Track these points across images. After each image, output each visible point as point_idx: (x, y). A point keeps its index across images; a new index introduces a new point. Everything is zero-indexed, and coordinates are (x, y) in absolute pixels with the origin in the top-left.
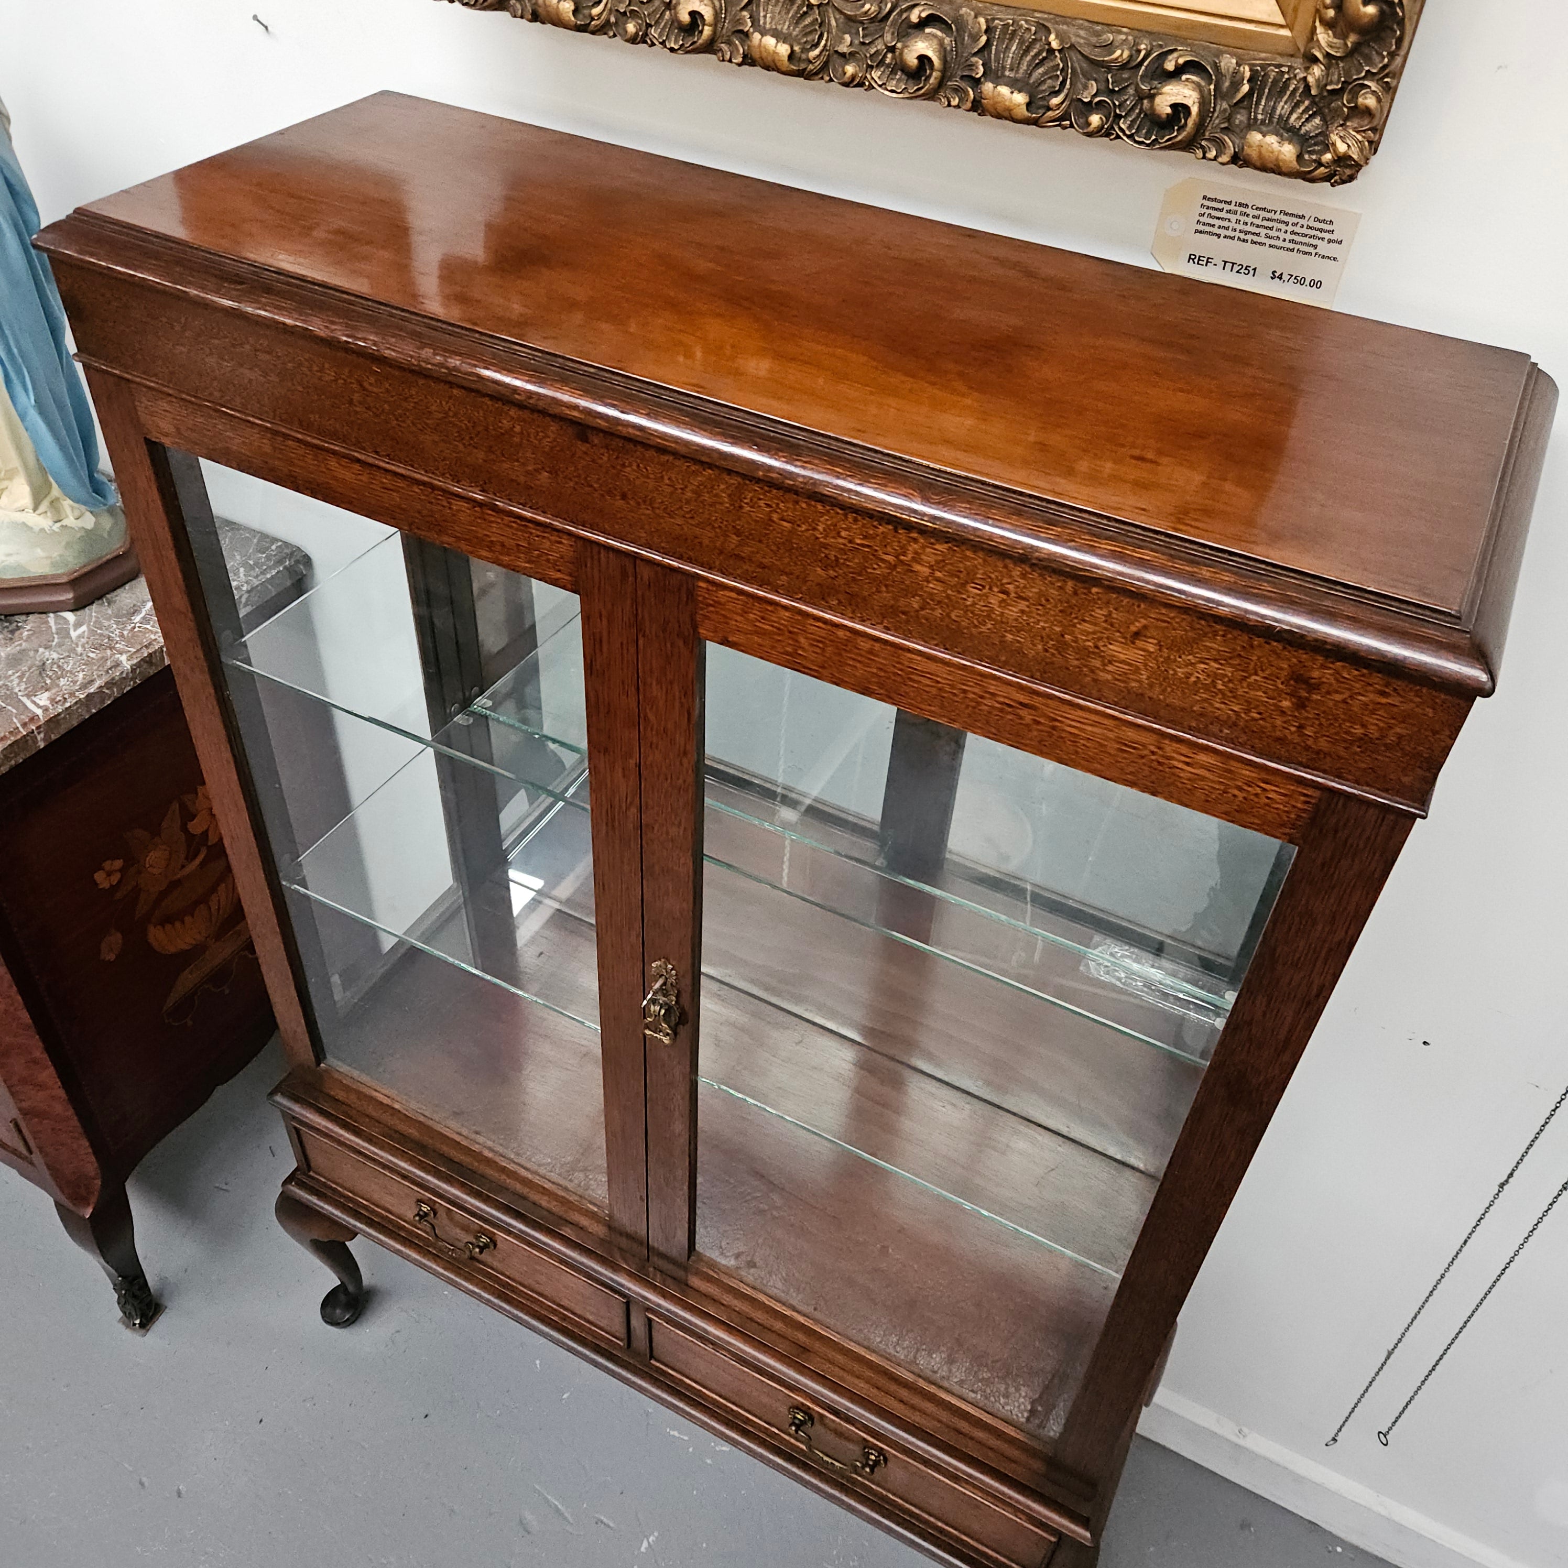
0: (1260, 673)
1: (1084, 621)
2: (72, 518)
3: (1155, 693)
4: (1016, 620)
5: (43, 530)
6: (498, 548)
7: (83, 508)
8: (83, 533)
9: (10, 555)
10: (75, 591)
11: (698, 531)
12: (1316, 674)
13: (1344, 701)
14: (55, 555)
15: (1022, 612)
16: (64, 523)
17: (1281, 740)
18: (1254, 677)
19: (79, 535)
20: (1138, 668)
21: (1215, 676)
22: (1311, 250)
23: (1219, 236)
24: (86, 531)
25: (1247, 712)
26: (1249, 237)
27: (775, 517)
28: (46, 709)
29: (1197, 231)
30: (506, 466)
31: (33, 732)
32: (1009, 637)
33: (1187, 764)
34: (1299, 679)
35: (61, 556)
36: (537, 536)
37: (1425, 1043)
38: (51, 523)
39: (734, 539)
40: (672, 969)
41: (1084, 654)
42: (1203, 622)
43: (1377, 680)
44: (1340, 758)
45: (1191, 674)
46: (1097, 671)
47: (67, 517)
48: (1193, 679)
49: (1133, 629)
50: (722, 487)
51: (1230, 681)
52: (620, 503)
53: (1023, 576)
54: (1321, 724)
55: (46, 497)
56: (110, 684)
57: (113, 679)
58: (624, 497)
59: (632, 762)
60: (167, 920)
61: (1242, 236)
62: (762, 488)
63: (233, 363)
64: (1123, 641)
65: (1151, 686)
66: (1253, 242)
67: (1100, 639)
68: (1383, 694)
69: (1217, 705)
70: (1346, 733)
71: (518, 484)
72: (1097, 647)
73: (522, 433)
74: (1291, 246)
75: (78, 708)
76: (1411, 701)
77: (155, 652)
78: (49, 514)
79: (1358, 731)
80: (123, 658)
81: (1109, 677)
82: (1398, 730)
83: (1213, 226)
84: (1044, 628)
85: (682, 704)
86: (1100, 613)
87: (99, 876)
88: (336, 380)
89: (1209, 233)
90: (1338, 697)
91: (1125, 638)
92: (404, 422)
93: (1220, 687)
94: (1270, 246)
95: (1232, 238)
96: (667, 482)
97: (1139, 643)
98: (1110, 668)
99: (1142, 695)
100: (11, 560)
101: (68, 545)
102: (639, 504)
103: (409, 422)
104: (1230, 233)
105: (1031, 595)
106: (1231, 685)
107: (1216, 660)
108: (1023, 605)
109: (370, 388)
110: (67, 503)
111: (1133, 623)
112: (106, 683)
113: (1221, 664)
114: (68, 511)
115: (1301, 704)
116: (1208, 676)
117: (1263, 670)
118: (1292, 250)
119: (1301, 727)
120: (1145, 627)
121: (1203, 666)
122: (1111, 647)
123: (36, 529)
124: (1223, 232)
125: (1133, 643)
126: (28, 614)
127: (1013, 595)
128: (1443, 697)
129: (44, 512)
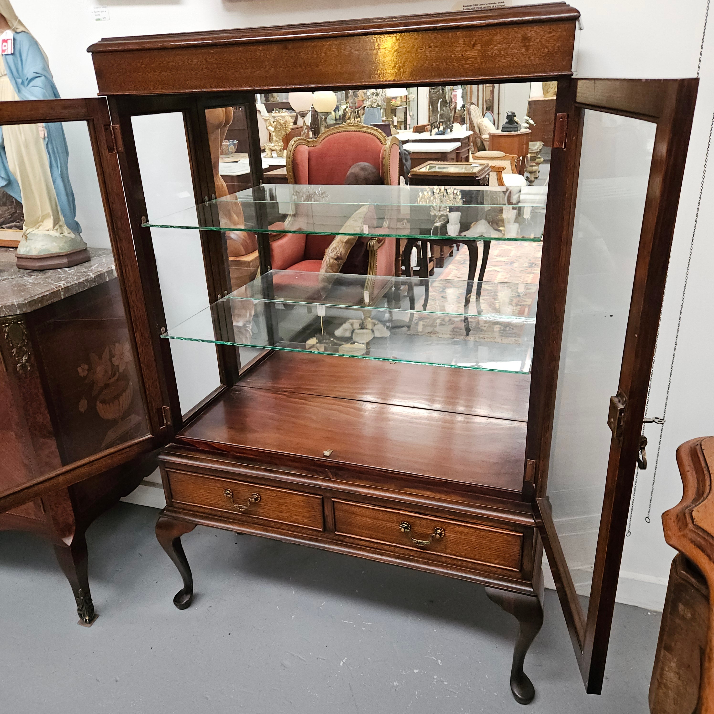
0: (513, 42)
1: (457, 47)
2: (67, 233)
3: (484, 66)
4: (436, 57)
5: (56, 236)
7: (70, 231)
8: (71, 239)
9: (44, 245)
11: (327, 69)
12: (529, 35)
13: (540, 41)
14: (61, 245)
15: (437, 52)
16: (64, 234)
17: (525, 66)
18: (512, 45)
19: (69, 239)
20: (476, 58)
21: (499, 50)
24: (72, 238)
25: (513, 59)
27: (353, 51)
28: (64, 284)
30: (258, 72)
32: (434, 64)
34: (525, 39)
35: (63, 246)
37: (611, 316)
38: (59, 234)
39: (339, 66)
41: (459, 60)
42: (493, 31)
43: (547, 28)
44: (543, 64)
45: (493, 53)
46: (464, 65)
47: (65, 232)
48: (494, 54)
49: (472, 43)
50: (334, 47)
51: (505, 49)
52: (299, 69)
53: (435, 38)
54: (535, 54)
55: (58, 223)
56: (87, 281)
57: (88, 279)
58: (301, 66)
60: (103, 402)
63: (159, 72)
64: (470, 49)
65: (482, 63)
67: (462, 52)
68: (550, 33)
69: (503, 61)
70: (543, 53)
71: (263, 78)
72: (462, 55)
73: (264, 55)
76: (558, 32)
78: (59, 230)
79: (546, 50)
81: (468, 66)
82: (558, 45)
84: (445, 56)
86: (461, 41)
87: (79, 369)
88: (197, 63)
90: (538, 40)
91: (470, 48)
92: (221, 69)
93: (502, 53)
96: (315, 53)
97: (476, 48)
98: (468, 62)
99: (479, 68)
100: (44, 247)
101: (65, 242)
102: (306, 67)
103: (223, 69)
105: (438, 44)
106: (505, 51)
107: (499, 43)
108: (437, 49)
109: (210, 60)
110: (65, 228)
111: (472, 41)
113: (502, 44)
114: (65, 231)
115: (527, 50)
116: (498, 50)
117: (514, 41)
119: (530, 57)
120: (476, 41)
121: (496, 47)
122: (467, 53)
123: (54, 236)
125: (473, 48)
126: (49, 269)
127: (433, 47)
128: (567, 25)
129: (57, 229)
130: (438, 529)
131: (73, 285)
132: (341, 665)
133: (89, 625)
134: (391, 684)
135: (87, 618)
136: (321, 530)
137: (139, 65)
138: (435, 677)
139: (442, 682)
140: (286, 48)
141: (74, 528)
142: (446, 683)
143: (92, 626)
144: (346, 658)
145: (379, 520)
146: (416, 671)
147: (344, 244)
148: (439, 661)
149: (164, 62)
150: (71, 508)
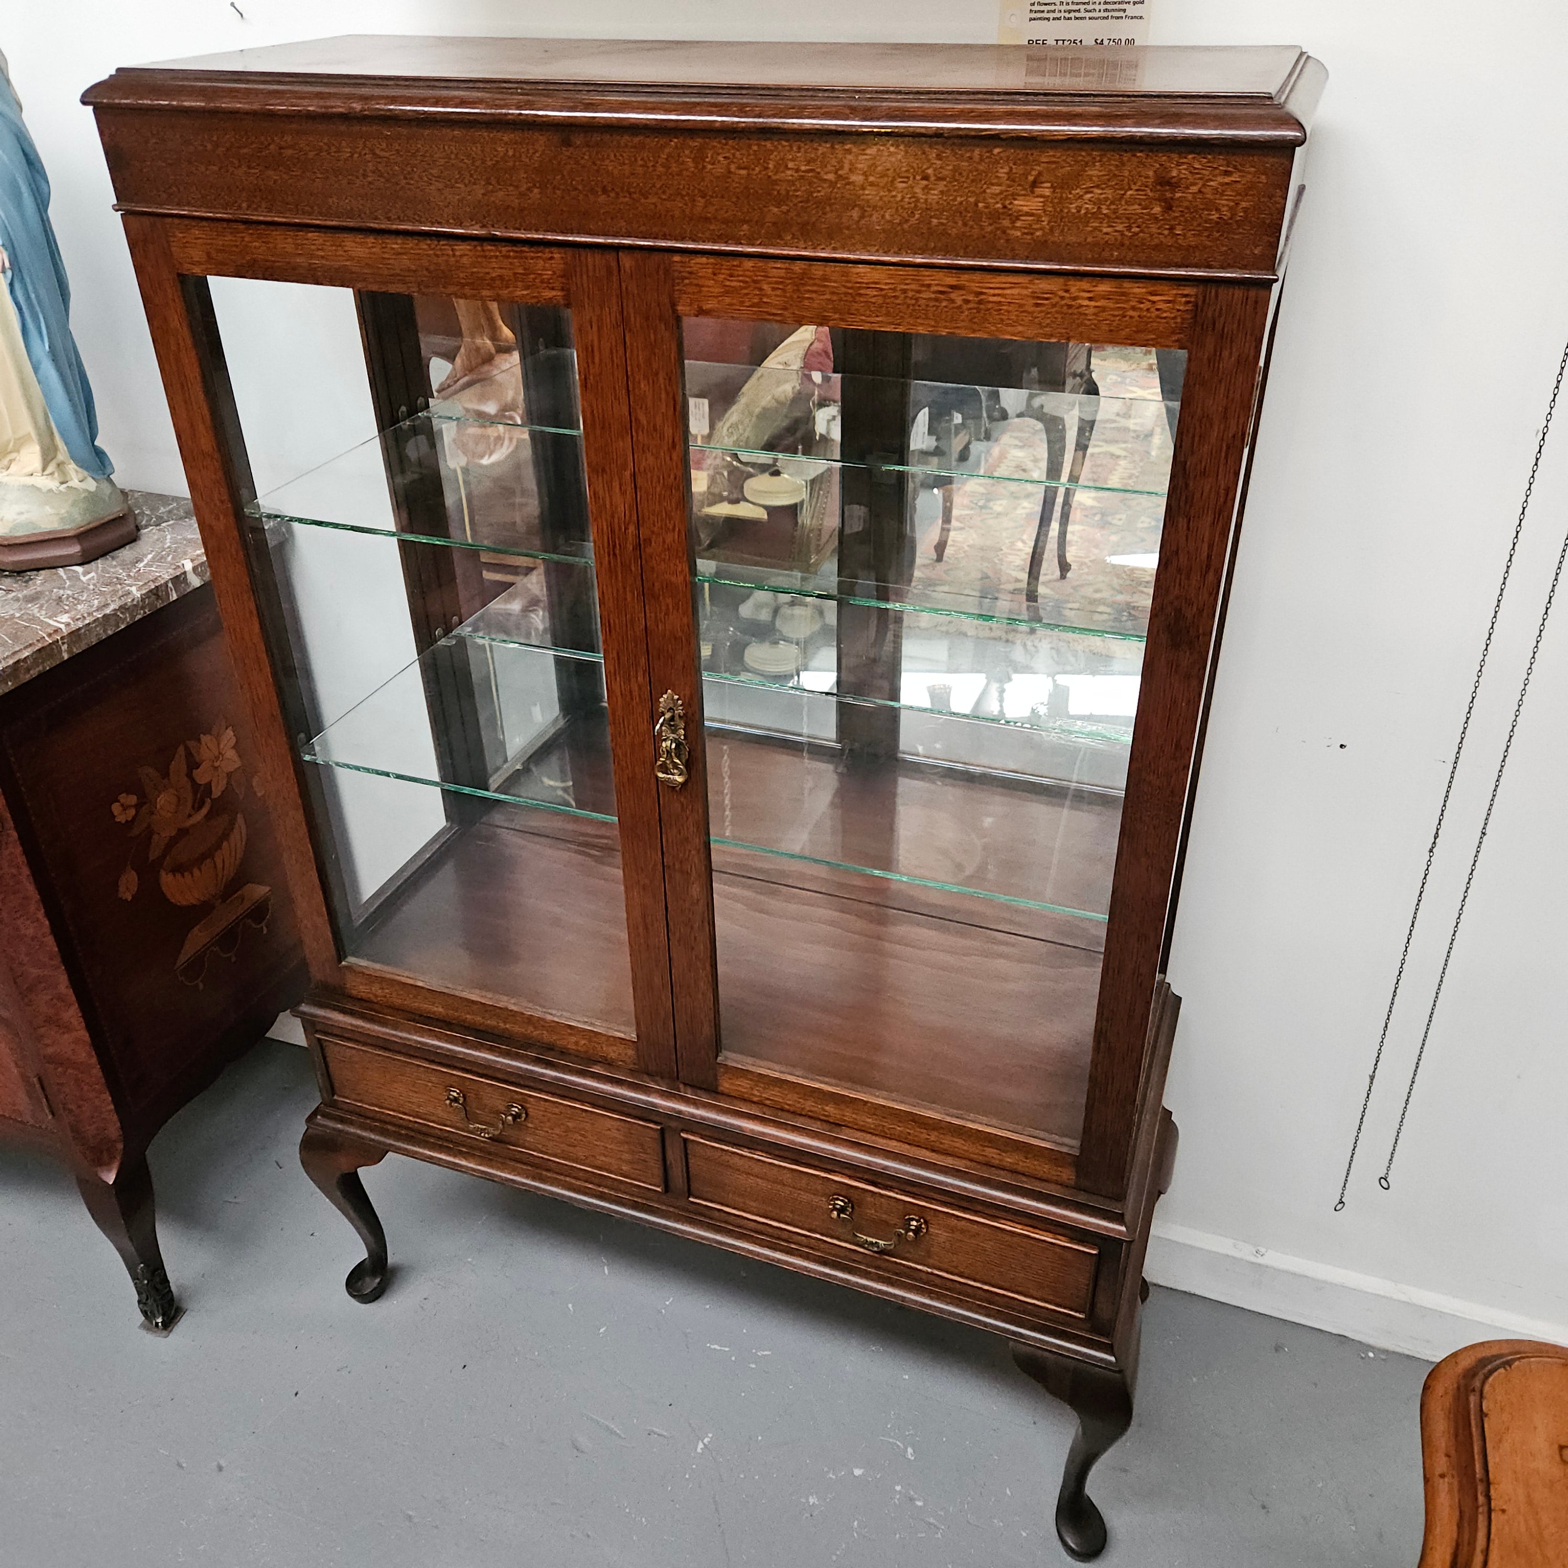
0: (1134, 187)
1: (993, 184)
2: (76, 481)
3: (1057, 237)
4: (938, 203)
5: (50, 491)
6: (498, 282)
7: (86, 473)
8: (86, 494)
9: (22, 513)
10: (81, 545)
11: (668, 204)
12: (1174, 174)
13: (1200, 191)
14: (63, 511)
15: (942, 192)
16: (70, 484)
17: (1157, 248)
18: (1129, 193)
19: (83, 495)
20: (1040, 216)
21: (1098, 203)
22: (1121, 14)
23: (1048, 19)
24: (90, 492)
25: (1129, 228)
26: (1072, 15)
27: (733, 168)
28: (68, 625)
29: (1031, 19)
30: (501, 194)
31: (58, 641)
32: (935, 221)
33: (1090, 299)
34: (1165, 182)
35: (67, 512)
36: (532, 259)
37: (1342, 746)
38: (58, 484)
39: (701, 202)
40: (678, 699)
41: (995, 216)
42: (1083, 154)
43: (1220, 162)
44: (1205, 247)
45: (1081, 207)
46: (1008, 231)
47: (72, 479)
48: (1083, 212)
49: (1031, 178)
50: (687, 152)
51: (1112, 203)
52: (602, 198)
53: (939, 157)
54: (1186, 221)
55: (52, 459)
56: (123, 608)
57: (126, 604)
58: (605, 191)
59: (627, 474)
60: (179, 869)
61: (1067, 15)
62: (720, 142)
63: (260, 168)
64: (1023, 192)
65: (1051, 229)
66: (1077, 18)
67: (1005, 198)
68: (1227, 173)
69: (1105, 230)
70: (1206, 222)
71: (514, 209)
72: (1005, 207)
73: (514, 155)
74: (1106, 14)
75: (96, 627)
76: (1249, 173)
77: (161, 585)
78: (56, 475)
79: (1215, 216)
80: (134, 589)
81: (1019, 234)
82: (1244, 204)
83: (1043, 12)
84: (961, 203)
85: (667, 393)
86: (1003, 172)
87: (116, 808)
88: (352, 156)
89: (1040, 19)
90: (1194, 189)
91: (1025, 189)
92: (411, 179)
93: (1105, 212)
94: (1090, 18)
95: (1059, 19)
96: (640, 162)
97: (1038, 191)
98: (1018, 224)
99: (1046, 241)
100: (23, 518)
101: (74, 504)
102: (617, 194)
103: (416, 176)
104: (1057, 15)
105: (947, 173)
106: (1113, 207)
107: (1098, 187)
108: (941, 185)
109: (382, 154)
110: (72, 467)
111: (1030, 173)
112: (121, 607)
113: (1103, 189)
114: (73, 474)
115: (1168, 208)
116: (1094, 204)
117: (1135, 184)
118: (1107, 18)
119: (1172, 228)
120: (1040, 174)
121: (1089, 196)
122: (1016, 202)
123: (45, 490)
124: (1051, 15)
125: (1033, 192)
127: (933, 178)
128: (1271, 161)
129: (52, 474)
130: (913, 1219)
131: (89, 624)
132: (699, 1450)
133: (165, 1333)
134: (803, 1500)
135: (160, 1320)
136: (659, 1189)
137: (209, 147)
138: (898, 1488)
139: (912, 1499)
140: (567, 143)
141: (120, 1146)
142: (919, 1503)
143: (171, 1335)
144: (710, 1435)
145: (784, 1185)
146: (858, 1472)
147: (754, 419)
148: (910, 1450)
149: (272, 147)
150: (112, 1107)
